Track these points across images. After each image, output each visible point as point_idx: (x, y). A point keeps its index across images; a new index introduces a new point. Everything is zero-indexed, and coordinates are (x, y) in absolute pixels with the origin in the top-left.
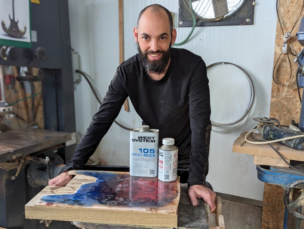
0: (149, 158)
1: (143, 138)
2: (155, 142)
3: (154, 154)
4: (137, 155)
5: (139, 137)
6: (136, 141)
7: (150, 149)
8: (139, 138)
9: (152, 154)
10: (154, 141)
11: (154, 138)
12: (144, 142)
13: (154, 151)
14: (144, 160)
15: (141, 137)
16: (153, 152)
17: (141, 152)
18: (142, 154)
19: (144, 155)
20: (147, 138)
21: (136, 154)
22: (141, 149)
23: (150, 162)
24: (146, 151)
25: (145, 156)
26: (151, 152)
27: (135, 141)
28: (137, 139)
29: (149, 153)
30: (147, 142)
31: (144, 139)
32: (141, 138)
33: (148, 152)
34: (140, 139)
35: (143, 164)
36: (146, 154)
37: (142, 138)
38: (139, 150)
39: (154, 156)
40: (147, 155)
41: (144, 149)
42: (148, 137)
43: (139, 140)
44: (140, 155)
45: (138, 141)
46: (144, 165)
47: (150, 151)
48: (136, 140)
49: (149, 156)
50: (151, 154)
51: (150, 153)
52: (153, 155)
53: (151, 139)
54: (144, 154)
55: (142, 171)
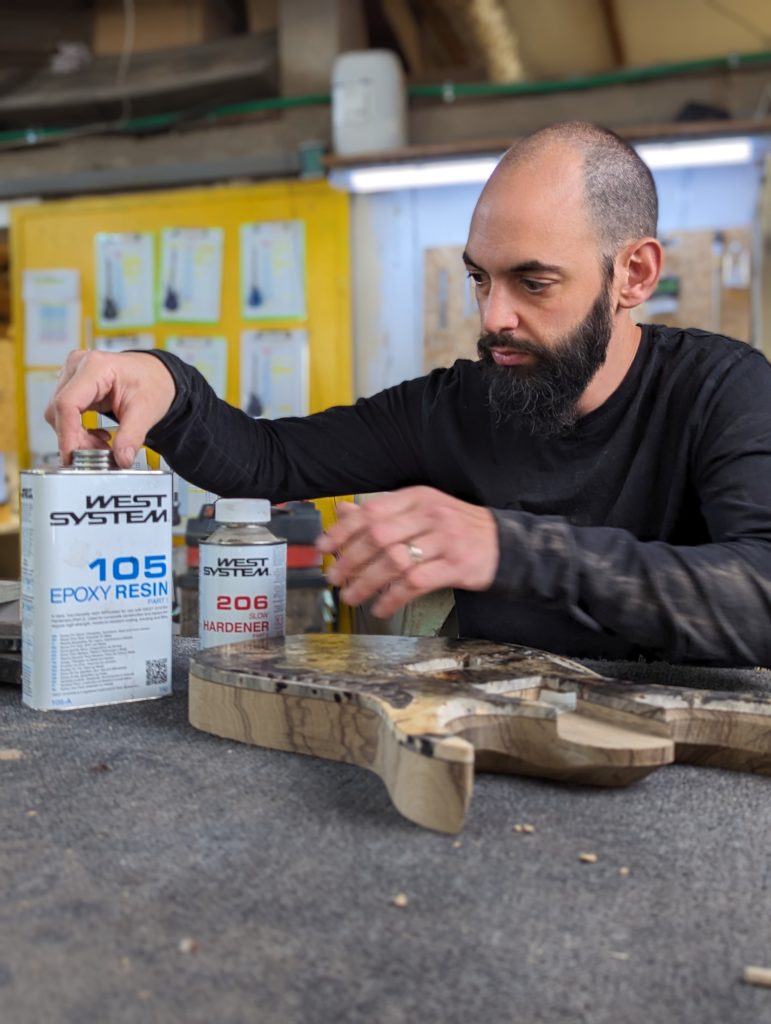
0: (140, 602)
1: (113, 502)
2: (165, 520)
3: (162, 580)
4: (81, 594)
5: (88, 499)
6: (72, 521)
7: (148, 559)
8: (90, 505)
9: (157, 580)
10: (164, 513)
11: (163, 499)
12: (116, 521)
13: (163, 566)
14: (115, 616)
15: (101, 499)
16: (159, 570)
17: (103, 577)
18: (104, 585)
19: (118, 592)
20: (133, 503)
21: (74, 593)
22: (101, 563)
23: (146, 624)
24: (126, 568)
25: (121, 595)
26: (153, 571)
27: (67, 521)
28: (80, 509)
29: (141, 579)
30: (129, 521)
31: (117, 506)
32: (98, 504)
33: (134, 575)
34: (97, 508)
35: (114, 635)
36: (127, 583)
37: (103, 505)
38: (92, 566)
39: (166, 592)
40: (131, 590)
41: (117, 563)
42: (135, 499)
43: (91, 515)
44: (99, 593)
45: (87, 519)
46: (116, 643)
47: (148, 566)
48: (73, 515)
49: (141, 591)
50: (151, 581)
51: (148, 575)
52: (161, 585)
53: (148, 504)
54: (117, 587)
55: (110, 673)
